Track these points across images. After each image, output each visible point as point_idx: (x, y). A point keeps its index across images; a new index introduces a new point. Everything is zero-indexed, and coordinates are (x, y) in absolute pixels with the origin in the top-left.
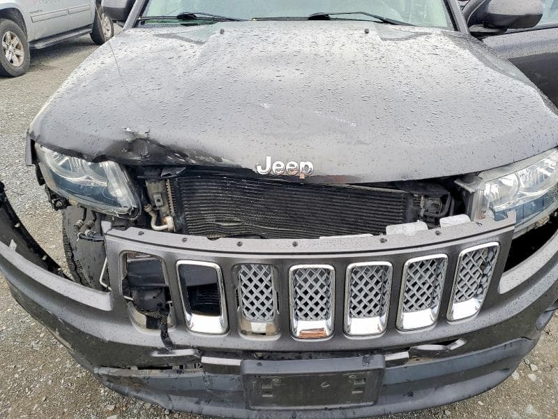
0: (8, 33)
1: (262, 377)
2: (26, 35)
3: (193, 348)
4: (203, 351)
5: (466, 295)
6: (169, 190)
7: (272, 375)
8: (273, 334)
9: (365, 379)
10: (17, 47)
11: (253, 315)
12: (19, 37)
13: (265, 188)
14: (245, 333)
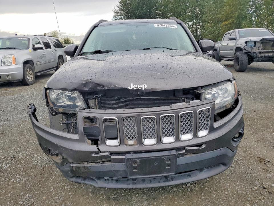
0: (28, 69)
1: (133, 160)
2: (34, 70)
3: (108, 152)
4: (111, 153)
5: (203, 128)
6: (97, 102)
7: (137, 158)
8: (136, 145)
9: (170, 160)
10: (31, 74)
11: (129, 138)
12: (32, 70)
13: (130, 101)
14: (126, 145)
